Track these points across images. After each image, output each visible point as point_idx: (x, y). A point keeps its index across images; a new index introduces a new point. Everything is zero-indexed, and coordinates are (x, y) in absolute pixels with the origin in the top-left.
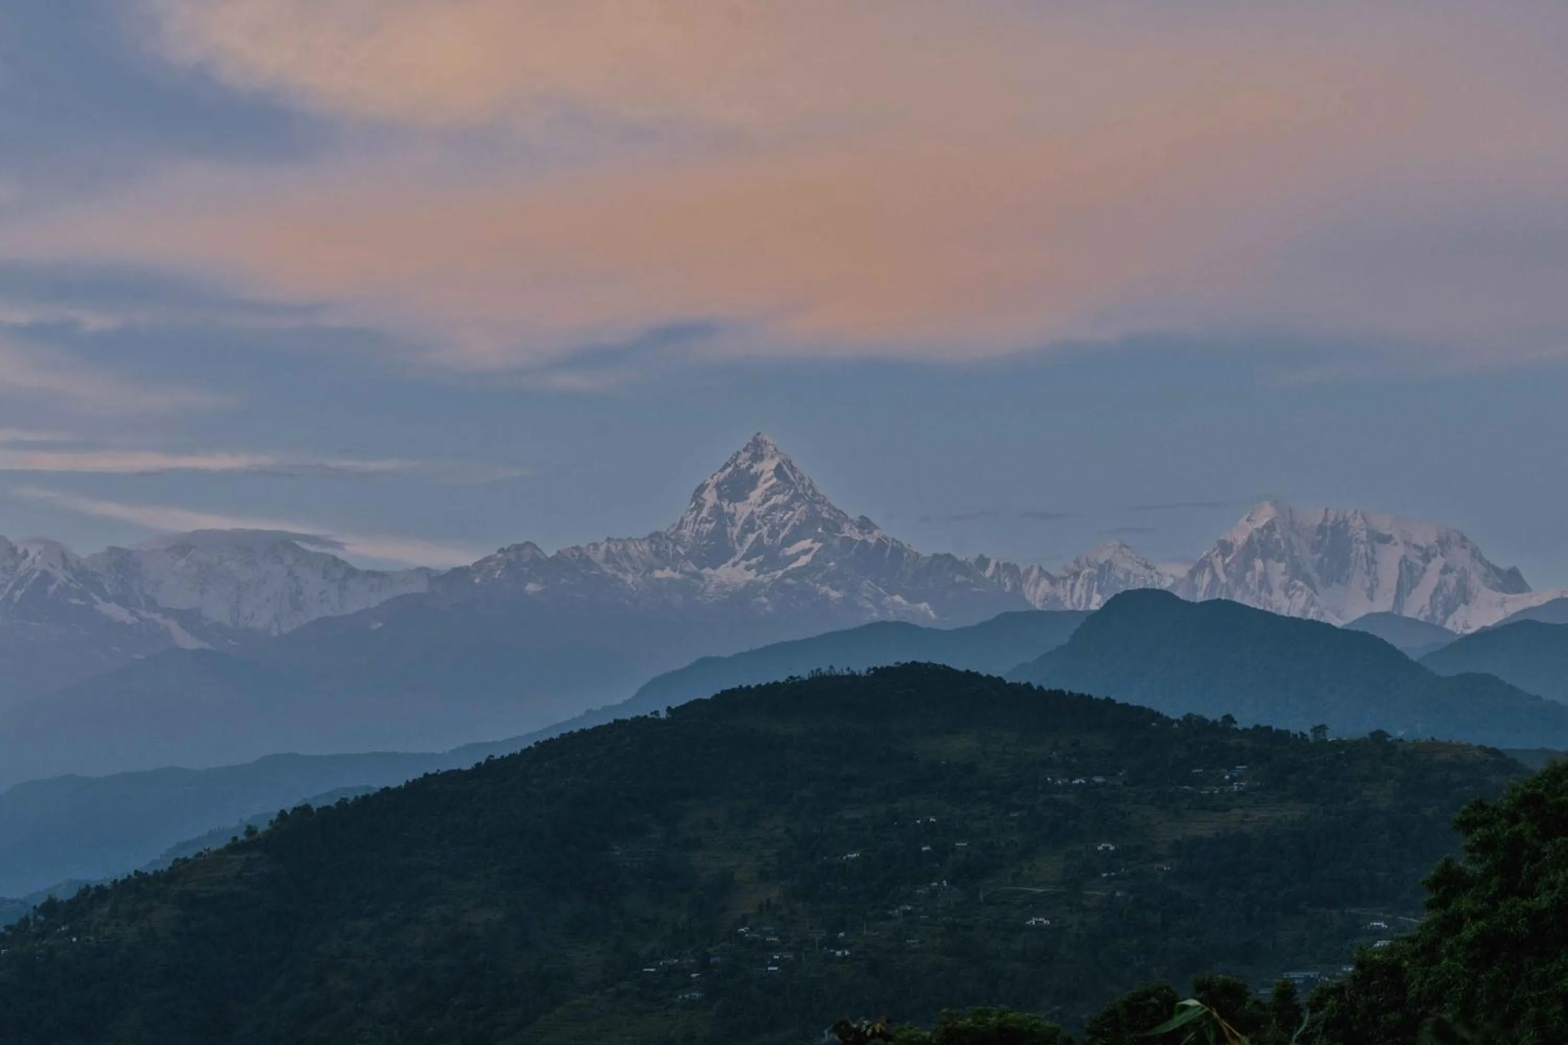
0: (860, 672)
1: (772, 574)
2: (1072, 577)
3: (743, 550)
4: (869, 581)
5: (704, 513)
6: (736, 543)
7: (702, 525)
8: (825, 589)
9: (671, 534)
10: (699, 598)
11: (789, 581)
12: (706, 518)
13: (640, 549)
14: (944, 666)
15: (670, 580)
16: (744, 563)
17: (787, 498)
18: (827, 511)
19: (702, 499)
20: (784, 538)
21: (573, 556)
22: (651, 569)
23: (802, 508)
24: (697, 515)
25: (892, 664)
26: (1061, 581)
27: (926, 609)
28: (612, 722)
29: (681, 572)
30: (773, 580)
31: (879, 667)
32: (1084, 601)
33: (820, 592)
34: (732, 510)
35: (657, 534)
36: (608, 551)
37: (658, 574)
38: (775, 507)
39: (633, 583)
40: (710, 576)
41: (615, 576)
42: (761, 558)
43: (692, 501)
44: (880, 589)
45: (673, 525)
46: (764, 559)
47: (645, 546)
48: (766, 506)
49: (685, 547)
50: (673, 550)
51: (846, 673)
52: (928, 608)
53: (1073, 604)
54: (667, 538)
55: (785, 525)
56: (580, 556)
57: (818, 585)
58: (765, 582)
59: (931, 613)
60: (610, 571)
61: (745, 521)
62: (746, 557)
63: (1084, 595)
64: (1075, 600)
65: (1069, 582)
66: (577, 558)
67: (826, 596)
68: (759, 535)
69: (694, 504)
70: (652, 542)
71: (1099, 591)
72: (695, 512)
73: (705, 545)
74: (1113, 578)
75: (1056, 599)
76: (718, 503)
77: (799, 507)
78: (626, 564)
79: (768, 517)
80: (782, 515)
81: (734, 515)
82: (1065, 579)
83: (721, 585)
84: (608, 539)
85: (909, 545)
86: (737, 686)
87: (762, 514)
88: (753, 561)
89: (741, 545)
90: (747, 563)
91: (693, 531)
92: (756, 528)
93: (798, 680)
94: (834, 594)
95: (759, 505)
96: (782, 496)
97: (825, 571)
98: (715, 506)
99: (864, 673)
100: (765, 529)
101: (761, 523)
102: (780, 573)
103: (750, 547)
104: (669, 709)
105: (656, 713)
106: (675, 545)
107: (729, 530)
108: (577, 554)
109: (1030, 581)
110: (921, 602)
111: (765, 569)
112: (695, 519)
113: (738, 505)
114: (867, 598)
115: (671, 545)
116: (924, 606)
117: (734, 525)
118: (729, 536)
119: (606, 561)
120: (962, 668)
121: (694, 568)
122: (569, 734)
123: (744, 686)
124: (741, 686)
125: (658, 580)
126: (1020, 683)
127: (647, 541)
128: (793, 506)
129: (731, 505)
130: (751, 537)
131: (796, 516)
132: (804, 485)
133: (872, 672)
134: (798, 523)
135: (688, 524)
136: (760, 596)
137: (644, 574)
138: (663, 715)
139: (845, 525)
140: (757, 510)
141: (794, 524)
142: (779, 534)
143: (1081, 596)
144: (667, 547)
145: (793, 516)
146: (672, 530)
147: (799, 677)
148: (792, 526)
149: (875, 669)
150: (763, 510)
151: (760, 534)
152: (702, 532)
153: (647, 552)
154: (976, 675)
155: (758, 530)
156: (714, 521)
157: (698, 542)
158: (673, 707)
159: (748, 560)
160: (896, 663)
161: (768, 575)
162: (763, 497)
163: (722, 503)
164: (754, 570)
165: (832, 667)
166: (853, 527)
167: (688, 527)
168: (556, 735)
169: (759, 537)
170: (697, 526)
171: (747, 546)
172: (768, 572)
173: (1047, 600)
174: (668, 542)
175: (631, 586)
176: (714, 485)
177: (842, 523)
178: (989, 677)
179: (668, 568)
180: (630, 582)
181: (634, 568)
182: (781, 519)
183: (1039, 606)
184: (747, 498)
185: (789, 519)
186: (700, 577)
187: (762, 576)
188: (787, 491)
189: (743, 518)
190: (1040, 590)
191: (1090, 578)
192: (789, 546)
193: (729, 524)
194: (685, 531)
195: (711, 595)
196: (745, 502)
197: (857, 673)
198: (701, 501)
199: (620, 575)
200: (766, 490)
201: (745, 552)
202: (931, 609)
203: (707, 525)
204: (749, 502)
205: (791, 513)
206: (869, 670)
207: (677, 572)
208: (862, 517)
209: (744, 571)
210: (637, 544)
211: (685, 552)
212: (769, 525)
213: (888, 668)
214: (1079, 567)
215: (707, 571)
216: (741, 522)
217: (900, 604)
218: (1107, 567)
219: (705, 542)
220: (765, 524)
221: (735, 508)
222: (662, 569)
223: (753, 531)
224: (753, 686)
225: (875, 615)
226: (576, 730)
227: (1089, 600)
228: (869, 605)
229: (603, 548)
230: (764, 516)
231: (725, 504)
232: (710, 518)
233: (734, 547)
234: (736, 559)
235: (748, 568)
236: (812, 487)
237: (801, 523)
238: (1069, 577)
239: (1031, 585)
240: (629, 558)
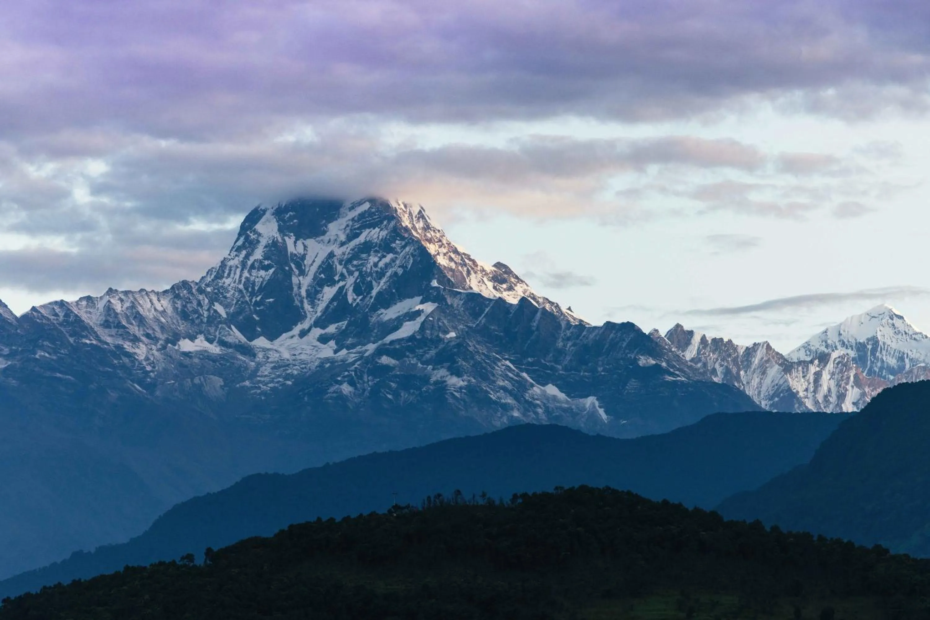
0: (501, 500)
1: (358, 348)
2: (816, 362)
3: (316, 312)
4: (508, 363)
5: (258, 254)
6: (305, 301)
7: (254, 272)
8: (440, 373)
9: (207, 285)
10: (247, 383)
11: (385, 360)
12: (261, 262)
13: (160, 308)
14: (629, 493)
15: (204, 355)
16: (317, 332)
17: (384, 233)
18: (445, 254)
19: (255, 232)
20: (379, 293)
21: (56, 315)
22: (175, 338)
23: (407, 249)
24: (247, 257)
25: (551, 490)
26: (800, 368)
27: (594, 407)
28: (122, 569)
29: (223, 343)
30: (361, 358)
31: (530, 493)
32: (833, 399)
33: (433, 379)
34: (300, 249)
35: (185, 284)
36: (109, 308)
37: (186, 345)
38: (367, 247)
39: (147, 359)
40: (265, 350)
41: (119, 348)
42: (344, 324)
43: (240, 235)
44: (525, 375)
45: (209, 272)
46: (347, 327)
47: (165, 304)
48: (353, 244)
49: (226, 306)
50: (208, 310)
51: (481, 502)
52: (597, 404)
53: (816, 402)
54: (201, 291)
55: (381, 275)
56: (67, 315)
57: (430, 367)
58: (350, 360)
59: (601, 411)
60: (109, 340)
61: (320, 266)
62: (320, 323)
63: (834, 390)
64: (820, 397)
65: (813, 369)
66: (61, 318)
67: (441, 386)
68: (341, 289)
69: (242, 239)
70: (177, 296)
71: (858, 383)
72: (244, 252)
73: (257, 304)
74: (879, 364)
75: (792, 395)
76: (280, 240)
77: (404, 247)
78: (134, 329)
79: (355, 262)
80: (376, 259)
81: (303, 257)
82: (804, 364)
83: (281, 365)
84: (110, 289)
85: (569, 309)
86: (313, 519)
87: (346, 257)
88: (332, 329)
89: (313, 304)
90: (323, 332)
91: (240, 281)
92: (337, 278)
93: (406, 510)
94: (454, 381)
95: (342, 244)
96: (377, 230)
97: (441, 346)
98: (275, 243)
99: (507, 500)
100: (351, 281)
101: (345, 271)
102: (371, 348)
103: (327, 307)
104: (209, 551)
105: (190, 557)
106: (211, 303)
107: (295, 280)
108: (61, 315)
109: (753, 367)
110: (587, 396)
111: (350, 341)
112: (244, 264)
113: (310, 242)
114: (504, 389)
115: (206, 301)
116: (590, 401)
117: (302, 273)
118: (295, 289)
119: (106, 325)
120: (656, 497)
121: (243, 339)
122: (55, 586)
123: (324, 519)
124: (319, 519)
125: (187, 354)
126: (744, 522)
127: (171, 296)
128: (393, 245)
129: (299, 243)
130: (329, 292)
131: (398, 262)
132: (410, 214)
133: (520, 501)
134: (400, 271)
135: (233, 269)
136: (340, 383)
137: (164, 347)
138: (200, 560)
139: (473, 275)
140: (338, 252)
141: (396, 273)
142: (372, 289)
143: (829, 390)
144: (199, 304)
145: (393, 260)
146: (209, 279)
147: (408, 507)
148: (391, 277)
149: (524, 496)
150: (348, 250)
151: (344, 287)
152: (254, 283)
153: (170, 310)
154: (678, 507)
155: (339, 281)
156: (273, 267)
157: (247, 299)
158: (215, 549)
159: (323, 328)
160: (556, 488)
161: (354, 351)
162: (348, 231)
163: (286, 238)
164: (332, 343)
165: (458, 492)
166: (485, 279)
167: (232, 275)
168: (35, 589)
169: (341, 295)
170: (246, 274)
171: (321, 306)
172: (353, 346)
173: (778, 396)
174: (201, 297)
175: (144, 363)
176: (273, 210)
177: (469, 273)
178: (697, 510)
179: (201, 337)
180: (142, 358)
181: (148, 336)
182: (376, 265)
183: (765, 405)
184: (324, 233)
185: (387, 266)
186: (249, 352)
187: (344, 352)
188: (385, 223)
189: (318, 262)
190: (768, 381)
191: (843, 364)
192: (387, 307)
193: (297, 272)
194: (227, 281)
195: (267, 379)
196: (322, 238)
197: (497, 502)
198: (253, 236)
199: (127, 346)
200: (353, 219)
201: (319, 314)
202: (600, 407)
203: (262, 273)
204: (326, 238)
205: (390, 256)
206: (515, 496)
207: (215, 343)
208: (499, 265)
209: (318, 344)
210: (154, 298)
211: (227, 313)
212: (356, 274)
213: (545, 495)
214: (827, 347)
215: (261, 342)
216: (314, 269)
217: (555, 398)
218: (870, 347)
219: (258, 299)
220: (351, 273)
221: (305, 247)
222: (192, 338)
223: (332, 283)
224: (338, 519)
225: (516, 414)
226: (66, 581)
227: (841, 397)
228: (510, 400)
229: (101, 305)
230: (349, 261)
231: (290, 241)
232: (266, 262)
233: (303, 308)
234: (305, 325)
235: (323, 339)
236: (423, 217)
237: (405, 271)
238: (812, 362)
239: (754, 372)
240: (140, 319)
